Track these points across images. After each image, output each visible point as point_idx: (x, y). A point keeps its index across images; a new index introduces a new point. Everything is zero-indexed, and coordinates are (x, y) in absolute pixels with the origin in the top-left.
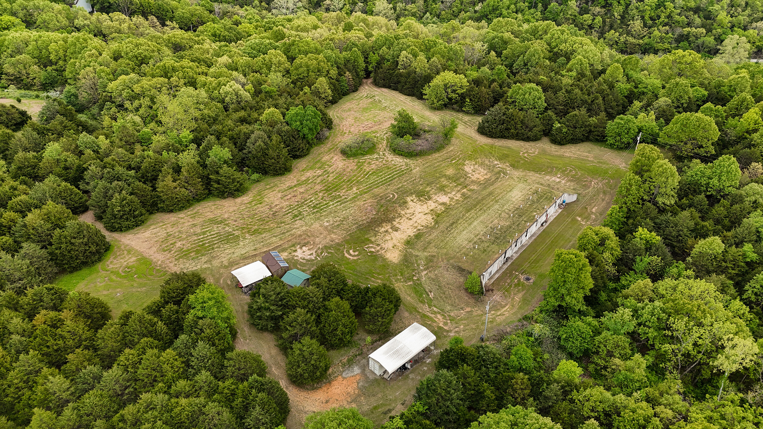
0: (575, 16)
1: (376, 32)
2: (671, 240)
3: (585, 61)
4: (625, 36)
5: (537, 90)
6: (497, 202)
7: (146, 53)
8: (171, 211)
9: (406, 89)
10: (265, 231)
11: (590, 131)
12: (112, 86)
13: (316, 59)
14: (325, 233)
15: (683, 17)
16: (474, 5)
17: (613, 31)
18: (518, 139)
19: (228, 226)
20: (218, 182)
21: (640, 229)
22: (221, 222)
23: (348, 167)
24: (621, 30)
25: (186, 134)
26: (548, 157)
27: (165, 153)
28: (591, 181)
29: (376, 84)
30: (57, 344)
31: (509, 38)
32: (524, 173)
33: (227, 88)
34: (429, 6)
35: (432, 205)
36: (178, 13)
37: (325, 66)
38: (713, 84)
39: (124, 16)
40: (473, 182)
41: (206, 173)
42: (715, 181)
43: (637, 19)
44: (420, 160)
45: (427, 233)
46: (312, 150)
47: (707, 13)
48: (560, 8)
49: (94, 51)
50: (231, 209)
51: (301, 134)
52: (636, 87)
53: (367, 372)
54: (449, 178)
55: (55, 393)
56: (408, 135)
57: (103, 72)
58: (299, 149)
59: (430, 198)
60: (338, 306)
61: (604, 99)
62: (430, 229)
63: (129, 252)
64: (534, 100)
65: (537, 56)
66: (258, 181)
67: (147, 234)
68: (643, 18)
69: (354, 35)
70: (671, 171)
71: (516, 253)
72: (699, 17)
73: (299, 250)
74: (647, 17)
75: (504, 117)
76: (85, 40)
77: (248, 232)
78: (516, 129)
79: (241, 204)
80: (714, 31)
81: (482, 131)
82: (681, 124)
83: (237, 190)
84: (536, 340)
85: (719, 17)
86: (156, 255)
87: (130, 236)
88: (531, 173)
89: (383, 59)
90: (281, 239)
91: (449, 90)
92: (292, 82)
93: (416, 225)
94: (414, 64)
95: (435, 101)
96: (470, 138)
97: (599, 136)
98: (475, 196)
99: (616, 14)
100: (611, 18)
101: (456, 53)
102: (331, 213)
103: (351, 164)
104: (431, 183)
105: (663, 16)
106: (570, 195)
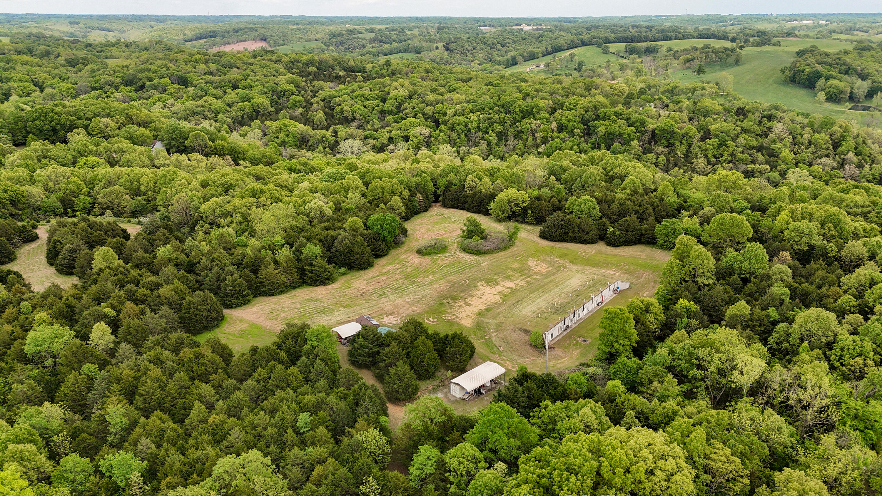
0: (639, 155)
1: (442, 165)
2: (709, 311)
3: (637, 181)
4: (690, 172)
5: (592, 202)
6: (557, 286)
7: (232, 181)
8: (272, 295)
9: (473, 207)
10: (356, 305)
11: (642, 234)
12: (204, 207)
13: (391, 182)
14: (407, 306)
15: (746, 155)
16: (537, 147)
17: (677, 168)
18: (576, 242)
19: (323, 302)
20: (311, 272)
21: (681, 299)
22: (317, 301)
23: (423, 262)
24: (685, 168)
25: (278, 239)
26: (604, 256)
27: (263, 251)
28: (643, 274)
29: (445, 206)
30: (200, 370)
31: (568, 166)
32: (582, 267)
33: (312, 204)
34: (493, 149)
35: (499, 288)
36: (250, 154)
37: (399, 188)
38: (755, 198)
39: (201, 157)
40: (536, 273)
41: (301, 265)
42: (746, 264)
43: (700, 158)
44: (487, 257)
45: (496, 307)
46: (390, 252)
47: (771, 151)
48: (623, 148)
49: (184, 181)
50: (324, 293)
51: (381, 236)
52: (685, 202)
53: (449, 395)
54: (514, 270)
55: (205, 397)
56: (477, 237)
57: (195, 196)
58: (379, 250)
59: (498, 284)
60: (424, 343)
61: (654, 210)
62: (498, 305)
63: (241, 321)
64: (589, 209)
65: (593, 178)
66: (345, 274)
67: (254, 309)
68: (706, 156)
69: (422, 166)
70: (706, 255)
71: (575, 323)
72: (763, 155)
73: (386, 318)
74: (710, 156)
75: (562, 223)
76: (175, 172)
77: (341, 306)
78: (573, 232)
79: (332, 289)
80: (778, 167)
81: (543, 236)
82: (719, 223)
83: (328, 279)
84: (591, 377)
85: (782, 154)
86: (264, 322)
87: (240, 311)
88: (589, 267)
89: (450, 183)
90: (370, 311)
91: (512, 204)
92: (368, 202)
93: (486, 302)
94: (479, 187)
95: (500, 213)
96: (533, 242)
97: (649, 238)
98: (537, 283)
99: (679, 153)
100: (674, 157)
101: (518, 176)
102: (411, 293)
103: (426, 260)
104: (499, 273)
105: (725, 154)
106: (622, 282)
